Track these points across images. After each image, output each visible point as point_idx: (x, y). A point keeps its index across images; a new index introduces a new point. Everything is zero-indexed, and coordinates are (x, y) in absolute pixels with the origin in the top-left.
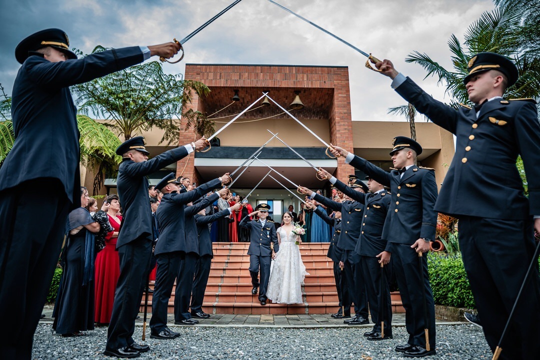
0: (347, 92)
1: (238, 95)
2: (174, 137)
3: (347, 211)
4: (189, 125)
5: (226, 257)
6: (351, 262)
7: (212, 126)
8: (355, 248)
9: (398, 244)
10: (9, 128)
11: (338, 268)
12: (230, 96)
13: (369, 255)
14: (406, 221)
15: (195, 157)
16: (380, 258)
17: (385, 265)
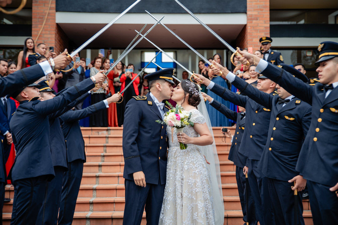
3: (253, 109)
5: (102, 148)
6: (258, 175)
8: (260, 157)
9: (315, 183)
11: (241, 176)
13: (279, 178)
14: (326, 154)
15: (57, 11)
16: (293, 184)
17: (300, 191)
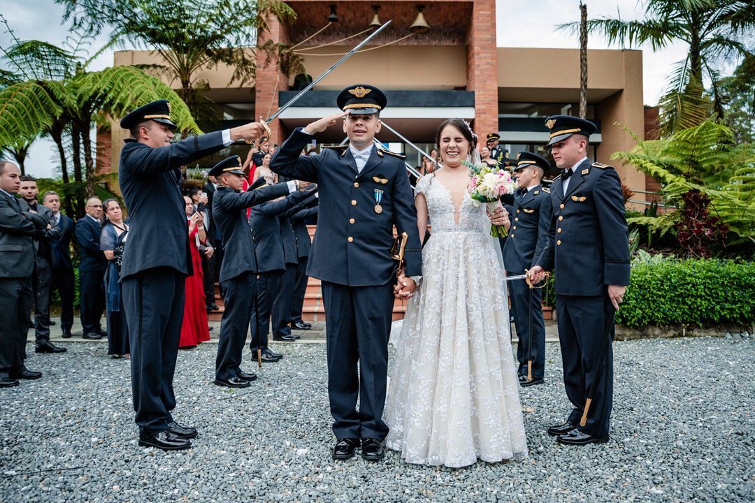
0: (491, 8)
1: (336, 13)
2: (247, 74)
4: (268, 61)
7: (301, 63)
10: (37, 94)
12: (325, 14)
15: (279, 106)
